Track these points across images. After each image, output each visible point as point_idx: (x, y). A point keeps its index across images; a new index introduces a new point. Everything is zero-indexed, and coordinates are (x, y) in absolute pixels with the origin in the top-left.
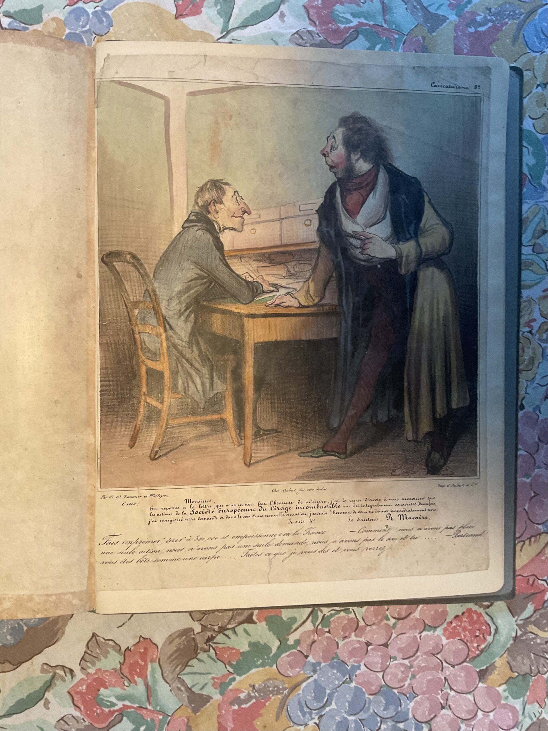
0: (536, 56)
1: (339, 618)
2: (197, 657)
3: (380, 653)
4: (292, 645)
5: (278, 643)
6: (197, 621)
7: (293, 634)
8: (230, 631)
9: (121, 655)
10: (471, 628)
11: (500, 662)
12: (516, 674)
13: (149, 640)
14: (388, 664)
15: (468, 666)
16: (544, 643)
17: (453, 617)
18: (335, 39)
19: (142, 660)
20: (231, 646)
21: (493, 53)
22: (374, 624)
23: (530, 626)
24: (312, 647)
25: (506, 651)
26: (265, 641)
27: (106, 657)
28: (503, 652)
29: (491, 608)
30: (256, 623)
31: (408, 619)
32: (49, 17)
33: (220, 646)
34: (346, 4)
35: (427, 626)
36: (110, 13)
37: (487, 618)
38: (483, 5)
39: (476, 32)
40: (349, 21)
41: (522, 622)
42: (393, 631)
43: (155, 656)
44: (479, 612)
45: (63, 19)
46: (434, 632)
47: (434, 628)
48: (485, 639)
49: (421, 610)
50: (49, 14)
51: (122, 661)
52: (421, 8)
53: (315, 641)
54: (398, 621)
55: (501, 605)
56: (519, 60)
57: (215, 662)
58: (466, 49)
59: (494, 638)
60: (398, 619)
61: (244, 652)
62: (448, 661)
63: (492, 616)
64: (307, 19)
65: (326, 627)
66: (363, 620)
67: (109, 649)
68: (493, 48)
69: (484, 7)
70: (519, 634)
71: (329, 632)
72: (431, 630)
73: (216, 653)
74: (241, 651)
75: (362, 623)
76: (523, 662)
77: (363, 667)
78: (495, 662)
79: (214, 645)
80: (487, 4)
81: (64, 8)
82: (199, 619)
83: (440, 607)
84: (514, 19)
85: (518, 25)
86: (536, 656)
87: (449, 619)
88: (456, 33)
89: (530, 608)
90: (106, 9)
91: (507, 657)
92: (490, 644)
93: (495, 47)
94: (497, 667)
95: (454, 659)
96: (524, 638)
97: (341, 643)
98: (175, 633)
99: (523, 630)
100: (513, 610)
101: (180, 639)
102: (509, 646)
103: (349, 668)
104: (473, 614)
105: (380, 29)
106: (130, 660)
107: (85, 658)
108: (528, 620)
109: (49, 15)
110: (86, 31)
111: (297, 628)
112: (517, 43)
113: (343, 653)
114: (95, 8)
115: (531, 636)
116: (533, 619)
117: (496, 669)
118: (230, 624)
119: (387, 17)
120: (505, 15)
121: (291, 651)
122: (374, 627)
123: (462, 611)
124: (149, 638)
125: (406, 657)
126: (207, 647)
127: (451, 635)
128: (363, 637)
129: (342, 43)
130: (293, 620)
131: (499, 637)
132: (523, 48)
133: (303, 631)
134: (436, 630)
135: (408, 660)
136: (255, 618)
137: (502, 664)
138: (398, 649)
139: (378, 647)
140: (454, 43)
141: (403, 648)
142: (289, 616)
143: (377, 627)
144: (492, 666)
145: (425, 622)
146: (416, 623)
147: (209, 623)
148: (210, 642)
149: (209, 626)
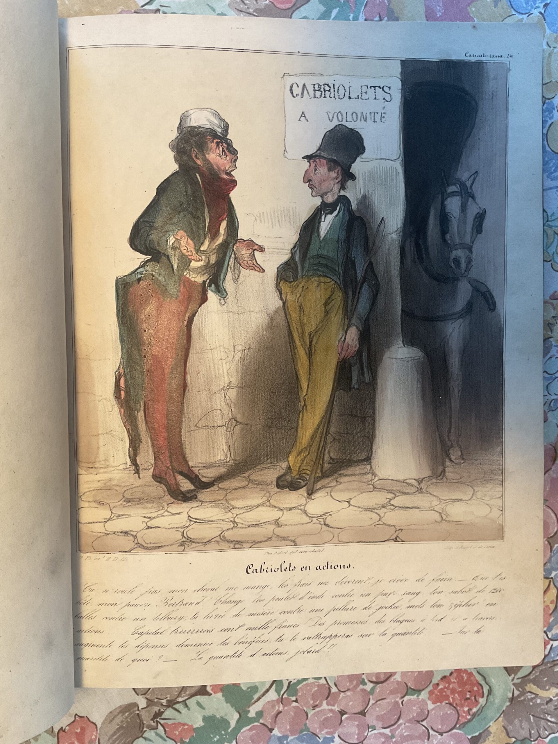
0: (523, 18)
1: (307, 684)
2: (143, 736)
3: (356, 723)
4: (254, 718)
5: (236, 716)
6: (141, 695)
7: (254, 706)
8: (180, 704)
9: (54, 737)
10: (460, 690)
11: (495, 727)
12: (513, 740)
13: (86, 718)
14: (366, 734)
15: (458, 733)
16: (545, 704)
17: (439, 679)
18: (284, 3)
19: (79, 742)
20: (183, 722)
21: (472, 16)
22: (348, 690)
23: (528, 685)
24: (277, 719)
25: (501, 714)
26: (222, 714)
28: (498, 716)
30: (211, 694)
31: (388, 682)
33: (170, 722)
35: (410, 691)
37: (479, 678)
41: (519, 681)
42: (371, 697)
43: (93, 737)
46: (418, 696)
47: (418, 691)
48: (477, 701)
53: (280, 712)
54: (376, 686)
57: (165, 740)
58: (439, 11)
59: (487, 700)
60: (377, 683)
61: (197, 728)
62: (435, 728)
63: (484, 675)
65: (293, 697)
66: (336, 685)
68: (472, 10)
70: (515, 695)
71: (296, 701)
72: (415, 694)
73: (165, 730)
74: (195, 726)
75: (334, 690)
76: (521, 727)
77: (337, 739)
78: (489, 727)
79: (162, 722)
82: (144, 693)
86: (535, 718)
87: (435, 680)
91: (502, 720)
92: (483, 707)
94: (491, 733)
95: (442, 726)
96: (522, 698)
97: (311, 713)
98: (116, 709)
99: (520, 689)
101: (122, 716)
102: (504, 708)
103: (320, 741)
104: (462, 674)
106: (65, 742)
108: (526, 678)
111: (259, 698)
113: (313, 725)
115: (530, 696)
116: (532, 677)
117: (490, 736)
118: (181, 697)
121: (253, 724)
122: (348, 693)
123: (450, 672)
124: (85, 716)
125: (386, 726)
126: (154, 724)
127: (438, 698)
128: (336, 705)
129: (292, 7)
130: (254, 689)
131: (493, 698)
132: (507, 9)
133: (267, 702)
134: (420, 694)
135: (388, 730)
136: (209, 689)
137: (497, 729)
138: (377, 716)
139: (354, 715)
140: (425, 5)
141: (382, 715)
142: (249, 685)
143: (352, 693)
144: (486, 731)
145: (407, 686)
146: (397, 686)
147: (156, 696)
148: (158, 718)
149: (156, 700)
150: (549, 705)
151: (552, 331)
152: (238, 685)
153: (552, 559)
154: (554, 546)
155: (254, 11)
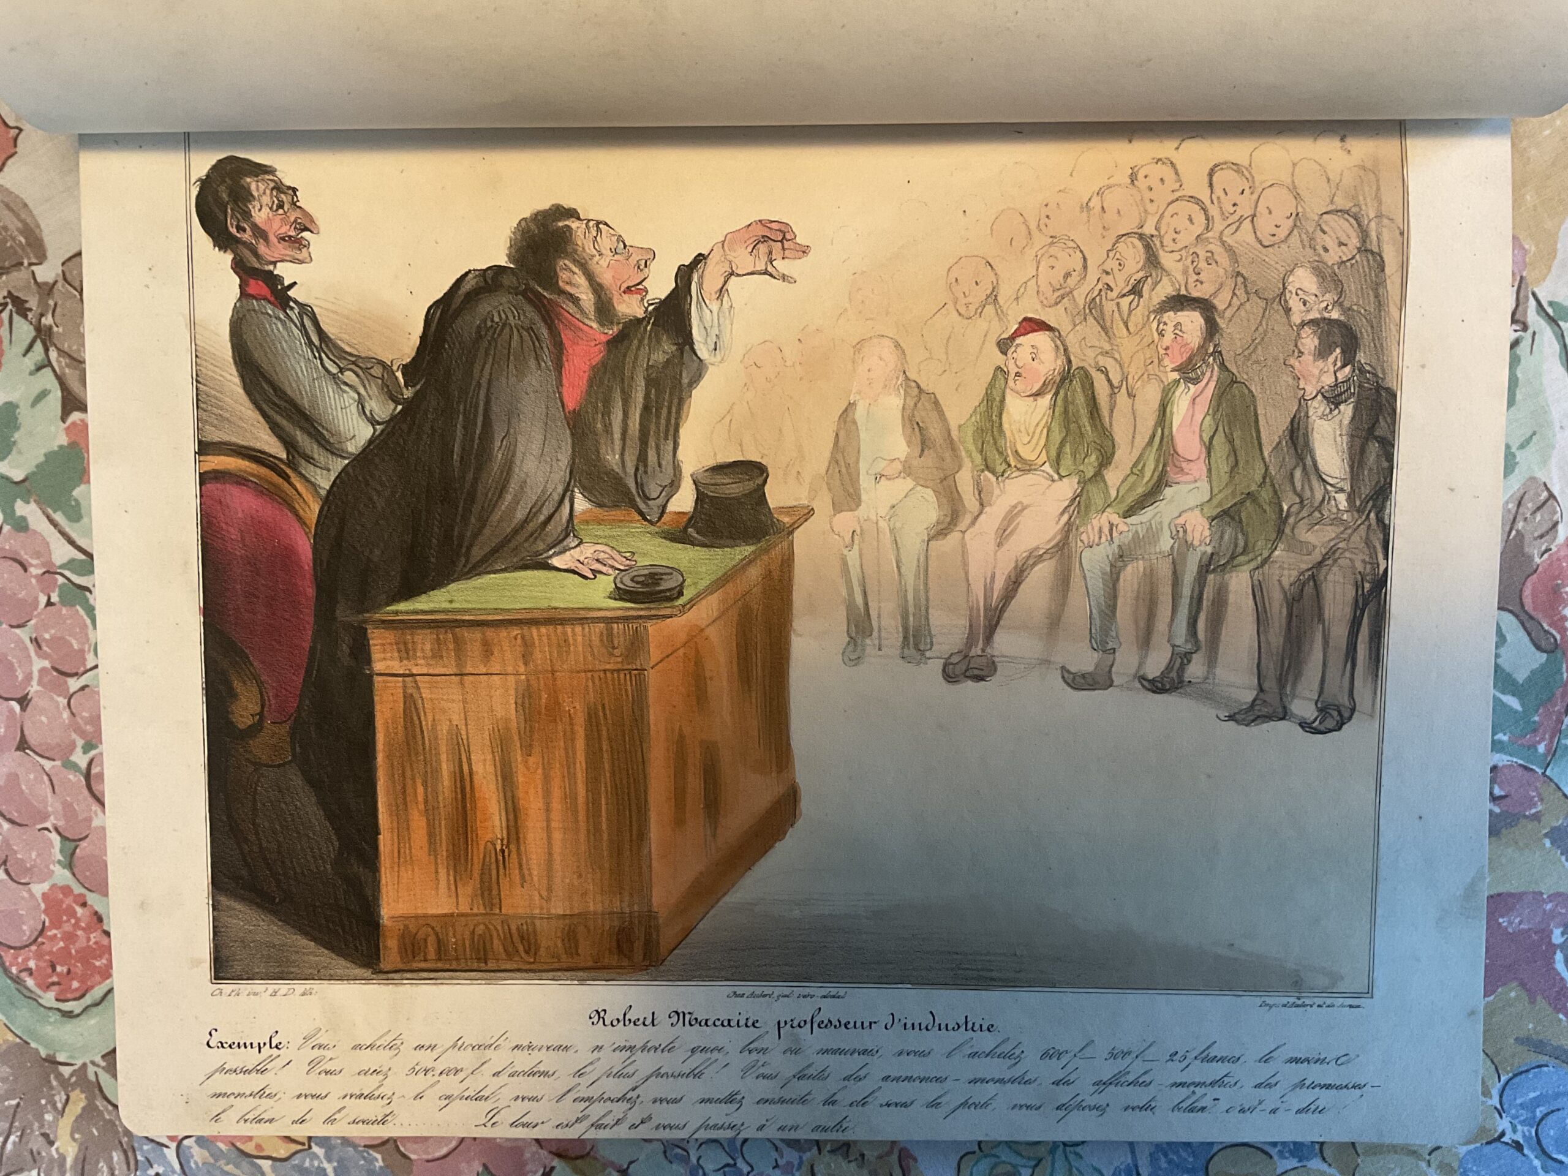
0: (1491, 1097)
1: (86, 626)
4: (13, 511)
5: (18, 475)
7: (39, 512)
10: (73, 951)
16: (43, 1131)
17: (97, 908)
18: (1534, 594)
21: (1500, 990)
22: (73, 714)
23: (83, 1096)
24: (10, 562)
25: (20, 1038)
26: (22, 444)
30: (63, 420)
31: (91, 800)
33: (4, 331)
35: (73, 844)
37: (97, 992)
41: (92, 1078)
42: (58, 763)
46: (59, 862)
47: (70, 866)
54: (81, 773)
58: (1510, 923)
59: (51, 1008)
60: (88, 776)
65: (60, 596)
66: (83, 688)
70: (62, 1068)
71: (49, 603)
75: (74, 684)
82: (68, 275)
86: (12, 1111)
87: (91, 898)
88: (1549, 897)
92: (35, 1000)
93: (1513, 994)
96: (54, 1083)
98: (33, 216)
99: (73, 1079)
101: (18, 229)
102: (33, 1045)
108: (97, 1092)
111: (55, 524)
112: (1527, 1048)
118: (59, 355)
122: (66, 715)
124: (18, 150)
127: (55, 905)
129: (1526, 612)
130: (76, 513)
131: (55, 1021)
132: (1512, 1065)
133: (48, 539)
134: (64, 868)
136: (76, 416)
138: (17, 775)
139: (19, 725)
140: (1524, 893)
142: (83, 503)
143: (67, 722)
145: (81, 840)
146: (80, 818)
147: (60, 302)
148: (13, 306)
149: (51, 303)
150: (41, 1139)
151: (832, 1151)
152: (85, 479)
153: (351, 1149)
154: (378, 1152)
155: (1518, 531)
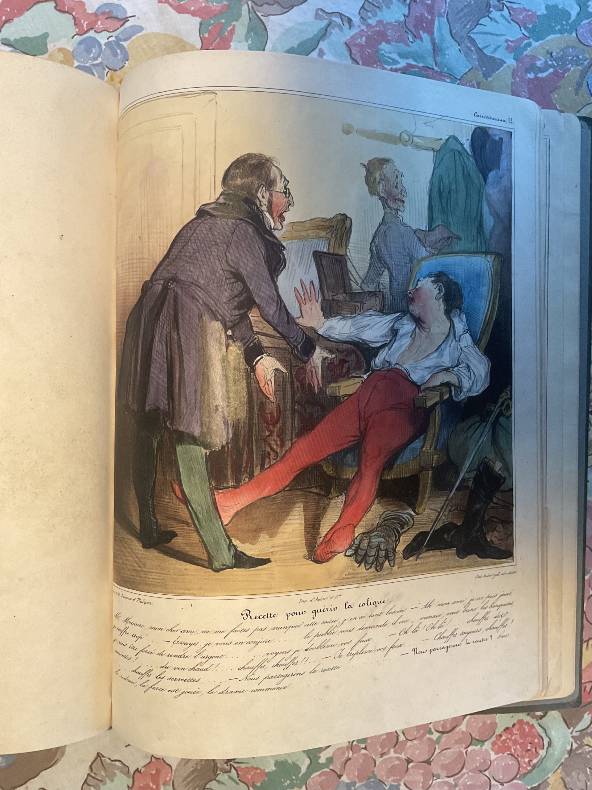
2: (217, 779)
3: (422, 771)
4: (324, 764)
9: (129, 777)
10: (521, 741)
11: (553, 779)
13: (162, 760)
14: (430, 783)
15: (518, 783)
17: (502, 730)
19: (154, 784)
20: (255, 766)
22: (414, 739)
24: (347, 766)
25: (560, 766)
27: (112, 781)
29: (544, 719)
31: (453, 732)
32: (55, 47)
33: (243, 766)
34: (393, 43)
35: (474, 740)
36: (125, 44)
37: (540, 730)
38: (544, 49)
39: (536, 78)
40: (395, 62)
41: (578, 733)
42: (437, 746)
43: (168, 779)
44: (531, 723)
45: (72, 50)
46: (481, 746)
47: (482, 742)
48: (537, 753)
49: (468, 722)
50: (56, 43)
51: (130, 784)
52: (476, 50)
53: (350, 759)
54: (442, 735)
55: (554, 714)
56: (583, 110)
57: (237, 784)
59: (547, 752)
60: (443, 733)
61: (269, 772)
62: (496, 779)
63: (545, 727)
64: (349, 57)
65: (362, 744)
66: (404, 734)
67: (116, 771)
68: (555, 97)
69: (545, 51)
70: (574, 747)
71: (365, 748)
72: (479, 744)
73: (238, 774)
74: (267, 771)
75: (402, 738)
76: (578, 778)
78: (548, 778)
79: (236, 765)
80: (548, 48)
81: (72, 38)
83: (488, 719)
84: (577, 65)
85: (581, 72)
87: (498, 732)
88: (514, 79)
89: (587, 718)
90: (121, 40)
91: (561, 773)
92: (543, 759)
93: (556, 96)
94: (549, 784)
95: (503, 777)
96: (580, 751)
99: (579, 742)
100: (568, 721)
102: (563, 760)
103: (387, 788)
104: (524, 726)
105: (430, 72)
106: (140, 783)
107: (88, 782)
108: (585, 732)
109: (55, 45)
110: (98, 65)
112: (580, 91)
113: (381, 773)
114: (108, 39)
115: (587, 749)
116: (589, 730)
117: (549, 787)
119: (439, 59)
120: (568, 60)
121: (323, 770)
122: (415, 742)
123: (512, 723)
124: (161, 757)
125: (450, 775)
126: (228, 768)
127: (500, 749)
128: (403, 754)
131: (552, 750)
134: (483, 744)
135: (452, 778)
137: (555, 780)
138: (442, 765)
139: (419, 764)
141: (447, 764)
143: (419, 741)
144: (545, 783)
145: (472, 737)
146: (461, 736)
148: (231, 761)
